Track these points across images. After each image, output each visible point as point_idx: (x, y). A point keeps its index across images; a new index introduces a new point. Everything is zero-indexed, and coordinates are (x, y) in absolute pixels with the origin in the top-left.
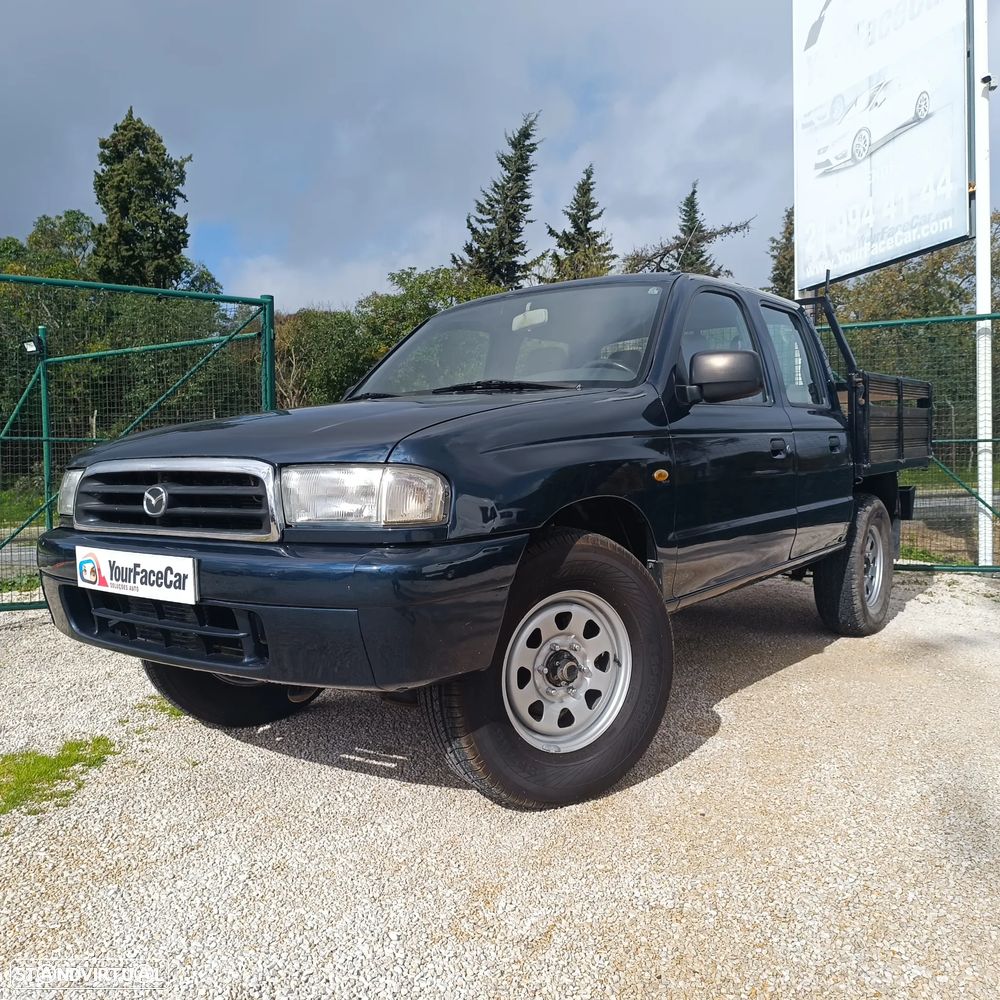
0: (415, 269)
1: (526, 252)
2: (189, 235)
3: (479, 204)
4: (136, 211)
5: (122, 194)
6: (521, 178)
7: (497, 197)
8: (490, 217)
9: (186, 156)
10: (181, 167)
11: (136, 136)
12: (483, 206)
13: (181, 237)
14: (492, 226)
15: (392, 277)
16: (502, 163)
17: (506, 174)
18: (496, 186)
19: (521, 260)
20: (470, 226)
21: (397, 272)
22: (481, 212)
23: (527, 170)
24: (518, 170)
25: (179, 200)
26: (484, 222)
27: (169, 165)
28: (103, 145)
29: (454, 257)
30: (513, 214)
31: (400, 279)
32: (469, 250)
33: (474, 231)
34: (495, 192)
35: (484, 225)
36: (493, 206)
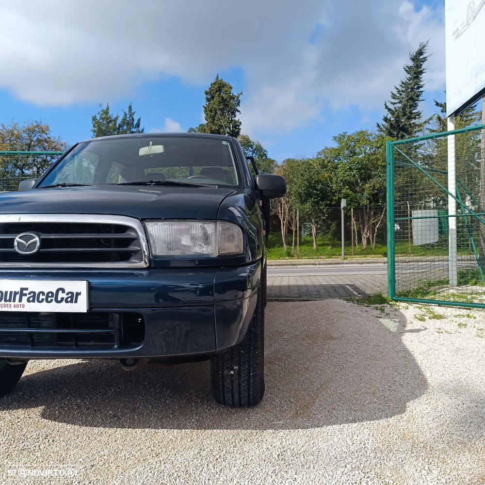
0: (346, 133)
1: (420, 117)
2: (240, 129)
3: (393, 94)
4: (217, 120)
5: (212, 114)
6: (417, 77)
7: (404, 89)
8: (398, 101)
9: (239, 93)
10: (238, 98)
11: (219, 87)
12: (395, 95)
13: (237, 130)
14: (400, 105)
15: (335, 138)
16: (406, 71)
17: (409, 76)
18: (403, 83)
19: (417, 121)
20: (386, 107)
21: (337, 135)
22: (394, 98)
23: (421, 72)
24: (415, 73)
25: (237, 113)
26: (395, 103)
27: (232, 98)
28: (206, 93)
29: (378, 125)
30: (411, 97)
31: (339, 139)
32: (386, 119)
33: (389, 110)
34: (402, 87)
35: (395, 105)
36: (401, 94)
